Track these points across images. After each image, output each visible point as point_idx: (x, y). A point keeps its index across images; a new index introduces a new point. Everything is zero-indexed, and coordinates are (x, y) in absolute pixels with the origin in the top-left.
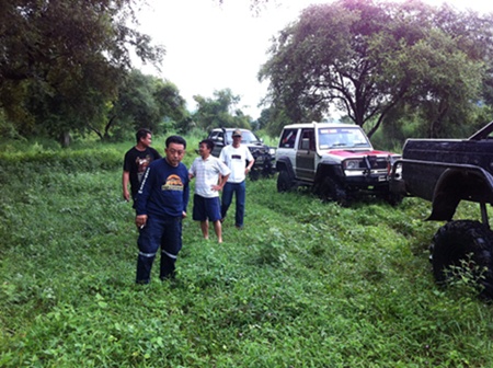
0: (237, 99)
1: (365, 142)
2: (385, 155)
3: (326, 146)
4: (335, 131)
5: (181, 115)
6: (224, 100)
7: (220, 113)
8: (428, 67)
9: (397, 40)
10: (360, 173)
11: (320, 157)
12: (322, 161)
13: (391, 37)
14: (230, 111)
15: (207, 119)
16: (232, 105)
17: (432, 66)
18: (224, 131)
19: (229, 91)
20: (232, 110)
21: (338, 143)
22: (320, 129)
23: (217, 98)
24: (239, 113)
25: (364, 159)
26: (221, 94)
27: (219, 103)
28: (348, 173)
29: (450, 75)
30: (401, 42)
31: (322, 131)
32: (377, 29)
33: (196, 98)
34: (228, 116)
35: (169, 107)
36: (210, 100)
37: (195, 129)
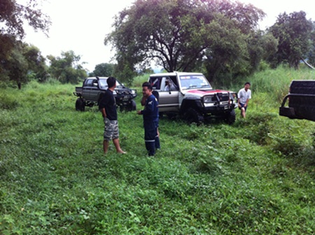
0: (78, 58)
1: (207, 84)
2: (226, 92)
3: (185, 88)
4: (189, 77)
5: (43, 69)
6: (69, 58)
7: (66, 68)
8: (219, 37)
9: (198, 20)
10: (212, 105)
11: (184, 95)
12: (185, 97)
13: (195, 18)
14: (73, 66)
15: (57, 72)
16: (75, 62)
17: (221, 37)
18: (98, 79)
19: (72, 52)
20: (74, 65)
21: (191, 85)
22: (180, 76)
23: (64, 57)
24: (79, 67)
25: (215, 95)
26: (67, 54)
27: (65, 61)
28: (206, 105)
29: (231, 42)
30: (201, 21)
31: (182, 78)
32: (186, 13)
33: (49, 57)
34: (72, 69)
35: (34, 63)
36: (59, 58)
37: (50, 79)
